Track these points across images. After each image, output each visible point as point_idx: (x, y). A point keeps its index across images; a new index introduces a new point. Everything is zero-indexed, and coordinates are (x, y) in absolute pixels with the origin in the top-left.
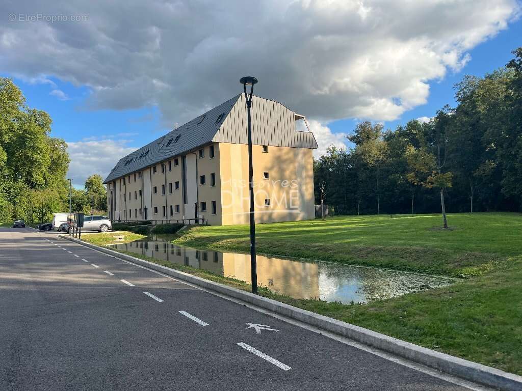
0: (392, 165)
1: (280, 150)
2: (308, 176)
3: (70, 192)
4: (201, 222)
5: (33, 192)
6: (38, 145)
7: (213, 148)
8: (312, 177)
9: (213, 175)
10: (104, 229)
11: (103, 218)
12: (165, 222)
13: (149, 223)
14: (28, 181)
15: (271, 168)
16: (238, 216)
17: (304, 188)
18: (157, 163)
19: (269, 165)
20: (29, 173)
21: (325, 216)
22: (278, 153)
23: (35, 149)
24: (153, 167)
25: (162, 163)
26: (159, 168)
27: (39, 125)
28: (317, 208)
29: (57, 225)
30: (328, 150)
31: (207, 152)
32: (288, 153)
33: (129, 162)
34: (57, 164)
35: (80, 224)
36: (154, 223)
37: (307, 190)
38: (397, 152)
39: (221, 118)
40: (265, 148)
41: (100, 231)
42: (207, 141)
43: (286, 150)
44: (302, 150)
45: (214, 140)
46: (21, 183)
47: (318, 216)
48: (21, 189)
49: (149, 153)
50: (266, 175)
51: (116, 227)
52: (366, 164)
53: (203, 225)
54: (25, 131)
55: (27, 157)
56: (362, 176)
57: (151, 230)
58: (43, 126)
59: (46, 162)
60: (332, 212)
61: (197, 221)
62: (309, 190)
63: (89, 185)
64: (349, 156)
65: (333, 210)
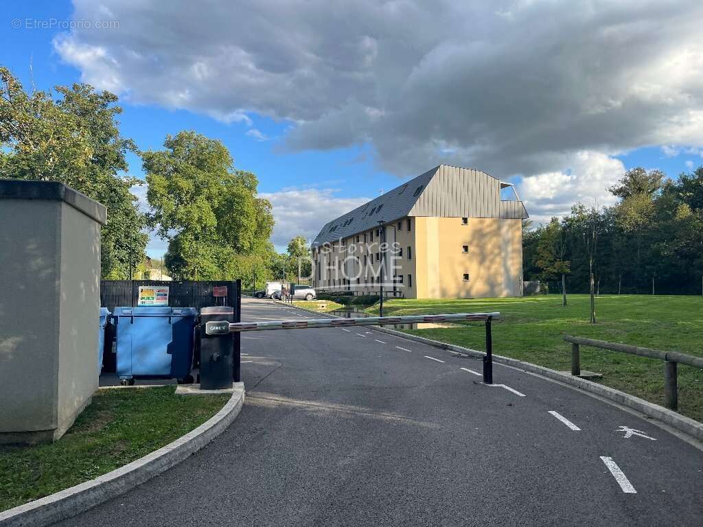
0: (657, 231)
1: (482, 222)
2: (514, 251)
3: (274, 256)
4: (398, 294)
5: (241, 258)
6: (246, 209)
7: (410, 221)
8: (519, 251)
9: (409, 248)
10: (310, 297)
11: (308, 287)
12: (366, 294)
13: (351, 294)
14: (235, 247)
15: (471, 243)
16: (433, 291)
17: (509, 263)
18: (359, 233)
19: (468, 238)
20: (236, 238)
21: (536, 294)
22: (480, 226)
23: (242, 214)
24: (356, 237)
25: (364, 233)
26: (362, 237)
27: (246, 187)
28: (526, 285)
29: (270, 292)
30: (574, 210)
31: (405, 225)
32: (490, 225)
33: (333, 229)
34: (263, 227)
35: (292, 292)
36: (355, 294)
37: (513, 264)
38: (666, 213)
39: (419, 190)
40: (465, 220)
41: (305, 299)
42: (404, 215)
43: (488, 221)
44: (509, 221)
45: (410, 214)
46: (229, 249)
47: (528, 292)
48: (229, 254)
49: (353, 222)
50: (466, 248)
51: (321, 296)
52: (622, 230)
53: (399, 298)
54: (233, 194)
55: (234, 220)
56: (616, 244)
57: (352, 301)
58: (250, 189)
59: (253, 226)
60: (545, 290)
61: (395, 295)
62: (515, 265)
63: (292, 248)
64: (603, 216)
65: (547, 287)
